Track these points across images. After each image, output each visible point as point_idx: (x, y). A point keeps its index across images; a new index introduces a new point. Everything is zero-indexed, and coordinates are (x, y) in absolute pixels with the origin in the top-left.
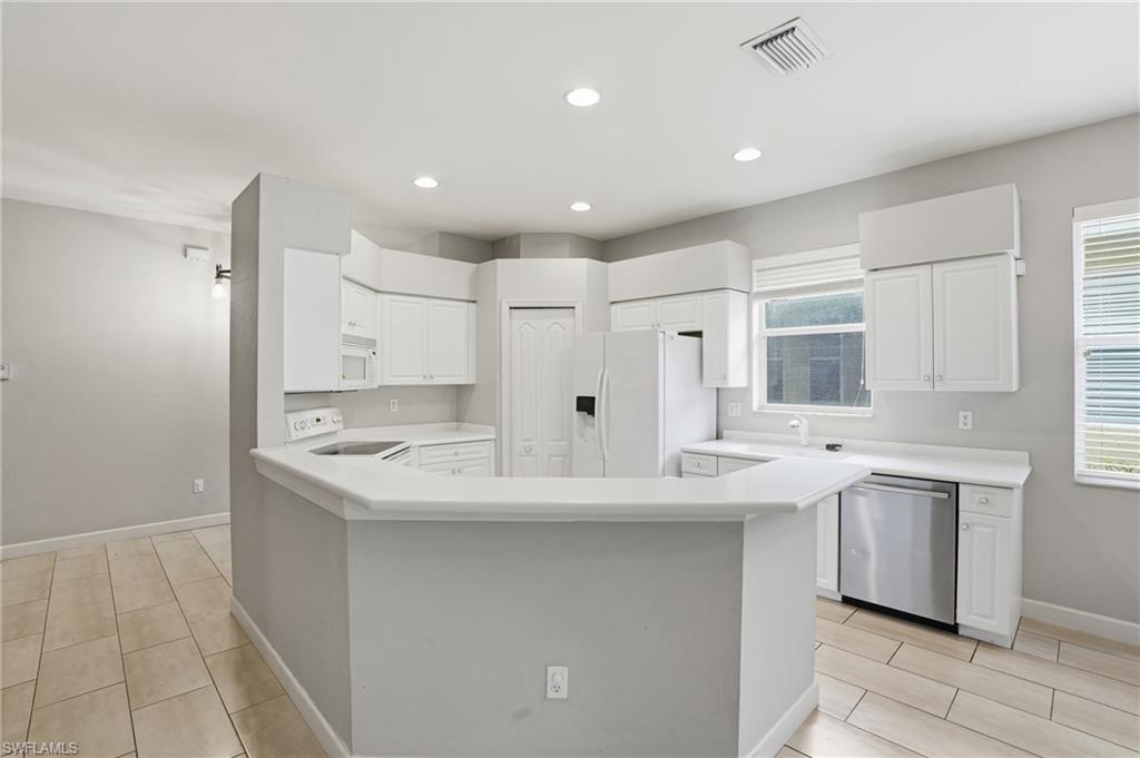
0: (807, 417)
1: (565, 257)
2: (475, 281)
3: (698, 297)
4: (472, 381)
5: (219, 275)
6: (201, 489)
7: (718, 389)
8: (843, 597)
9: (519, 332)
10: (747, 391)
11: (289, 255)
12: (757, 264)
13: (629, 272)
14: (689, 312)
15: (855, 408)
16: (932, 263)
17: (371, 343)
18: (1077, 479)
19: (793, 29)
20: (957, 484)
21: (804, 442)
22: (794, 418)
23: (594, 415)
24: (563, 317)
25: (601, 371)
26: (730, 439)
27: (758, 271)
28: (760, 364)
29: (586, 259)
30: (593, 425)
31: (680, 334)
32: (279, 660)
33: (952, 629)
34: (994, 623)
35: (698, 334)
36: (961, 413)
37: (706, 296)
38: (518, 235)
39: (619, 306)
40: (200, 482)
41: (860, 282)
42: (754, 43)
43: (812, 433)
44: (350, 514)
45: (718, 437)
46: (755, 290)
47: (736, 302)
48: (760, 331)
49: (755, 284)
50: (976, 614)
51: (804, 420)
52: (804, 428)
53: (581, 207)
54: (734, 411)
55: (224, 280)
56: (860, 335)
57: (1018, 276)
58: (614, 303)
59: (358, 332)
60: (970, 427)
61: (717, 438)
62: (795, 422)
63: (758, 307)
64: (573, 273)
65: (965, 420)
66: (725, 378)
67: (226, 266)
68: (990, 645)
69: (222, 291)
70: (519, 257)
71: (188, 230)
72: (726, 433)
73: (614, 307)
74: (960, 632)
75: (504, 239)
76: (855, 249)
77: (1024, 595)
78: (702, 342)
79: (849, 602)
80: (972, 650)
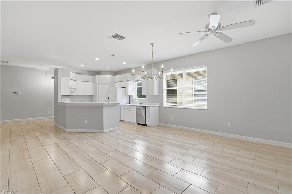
0: (139, 100)
1: (108, 75)
2: (94, 79)
3: (125, 82)
4: (93, 95)
5: (52, 78)
6: (49, 112)
7: (130, 96)
9: (100, 87)
10: (132, 96)
11: (62, 78)
13: (118, 77)
14: (123, 84)
15: (144, 98)
17: (76, 89)
18: (164, 106)
20: (146, 107)
23: (109, 100)
24: (107, 85)
25: (110, 93)
28: (135, 92)
29: (110, 76)
31: (121, 87)
32: (61, 126)
33: (146, 125)
34: (151, 124)
35: (125, 87)
36: (154, 98)
38: (101, 71)
40: (49, 111)
43: (139, 102)
44: (66, 105)
45: (130, 103)
47: (131, 83)
48: (135, 87)
50: (148, 123)
53: (108, 68)
54: (131, 99)
55: (53, 79)
56: (142, 88)
59: (73, 87)
60: (155, 100)
62: (135, 100)
63: (135, 83)
64: (108, 78)
66: (128, 94)
67: (53, 76)
69: (53, 80)
70: (101, 75)
71: (47, 70)
73: (116, 83)
75: (99, 72)
77: (160, 122)
78: (125, 89)
79: (138, 124)
80: (148, 128)
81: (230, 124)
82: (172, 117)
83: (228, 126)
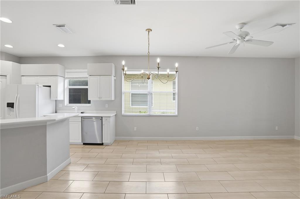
0: (77, 106)
1: (3, 60)
3: (50, 77)
7: (56, 100)
8: (83, 143)
10: (63, 101)
12: (66, 71)
14: (47, 81)
15: (87, 104)
16: (100, 75)
18: (123, 115)
19: (64, 26)
20: (102, 117)
21: (76, 112)
22: (74, 106)
23: (13, 108)
25: (16, 95)
26: (59, 113)
27: (67, 72)
28: (67, 94)
29: (12, 62)
30: (14, 111)
31: (43, 86)
33: (102, 144)
34: (108, 141)
35: (50, 86)
36: (106, 105)
37: (52, 77)
39: (24, 77)
41: (87, 78)
42: (56, 25)
43: (78, 110)
46: (66, 77)
47: (60, 79)
48: (67, 87)
49: (66, 75)
50: (106, 140)
51: (76, 107)
52: (76, 109)
53: (9, 46)
54: (60, 105)
56: (87, 89)
57: (115, 80)
58: (23, 76)
60: (107, 107)
61: (56, 113)
62: (74, 108)
63: (67, 81)
65: (107, 106)
66: (57, 98)
68: (108, 145)
72: (58, 111)
73: (23, 77)
74: (104, 144)
76: (86, 70)
77: (116, 136)
78: (51, 88)
79: (84, 144)
80: (106, 147)
81: (198, 127)
82: (135, 128)
83: (197, 130)
